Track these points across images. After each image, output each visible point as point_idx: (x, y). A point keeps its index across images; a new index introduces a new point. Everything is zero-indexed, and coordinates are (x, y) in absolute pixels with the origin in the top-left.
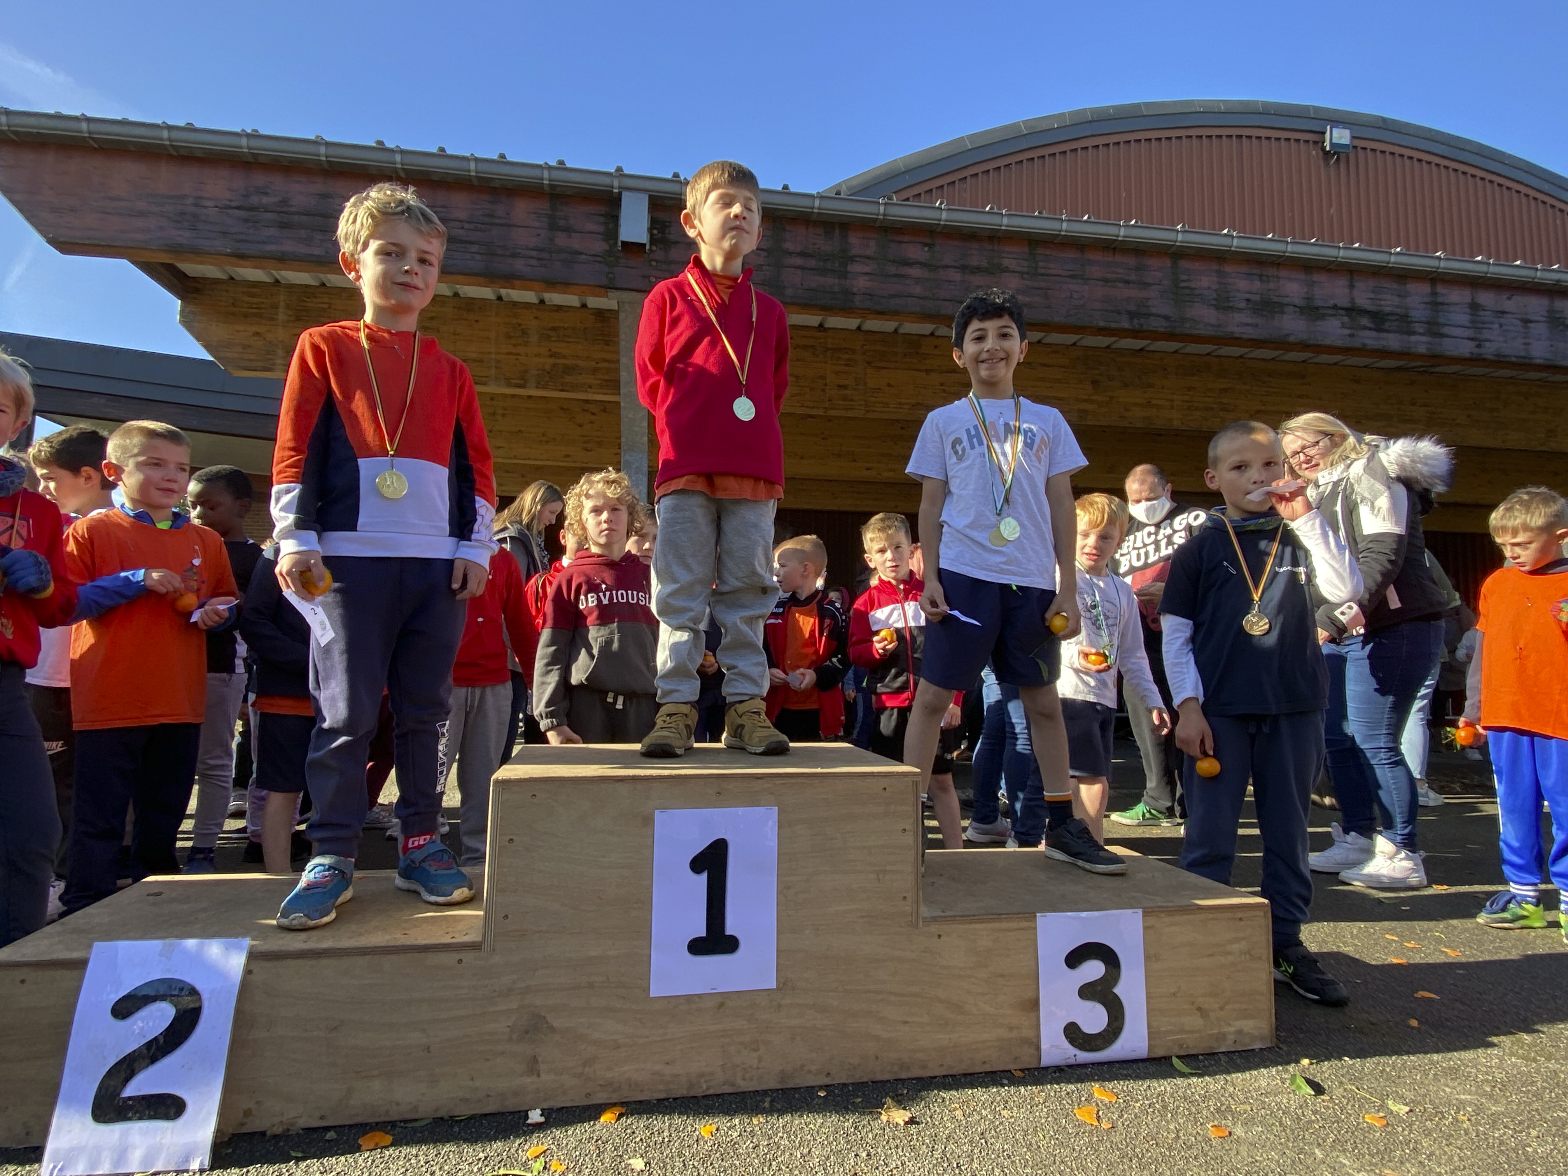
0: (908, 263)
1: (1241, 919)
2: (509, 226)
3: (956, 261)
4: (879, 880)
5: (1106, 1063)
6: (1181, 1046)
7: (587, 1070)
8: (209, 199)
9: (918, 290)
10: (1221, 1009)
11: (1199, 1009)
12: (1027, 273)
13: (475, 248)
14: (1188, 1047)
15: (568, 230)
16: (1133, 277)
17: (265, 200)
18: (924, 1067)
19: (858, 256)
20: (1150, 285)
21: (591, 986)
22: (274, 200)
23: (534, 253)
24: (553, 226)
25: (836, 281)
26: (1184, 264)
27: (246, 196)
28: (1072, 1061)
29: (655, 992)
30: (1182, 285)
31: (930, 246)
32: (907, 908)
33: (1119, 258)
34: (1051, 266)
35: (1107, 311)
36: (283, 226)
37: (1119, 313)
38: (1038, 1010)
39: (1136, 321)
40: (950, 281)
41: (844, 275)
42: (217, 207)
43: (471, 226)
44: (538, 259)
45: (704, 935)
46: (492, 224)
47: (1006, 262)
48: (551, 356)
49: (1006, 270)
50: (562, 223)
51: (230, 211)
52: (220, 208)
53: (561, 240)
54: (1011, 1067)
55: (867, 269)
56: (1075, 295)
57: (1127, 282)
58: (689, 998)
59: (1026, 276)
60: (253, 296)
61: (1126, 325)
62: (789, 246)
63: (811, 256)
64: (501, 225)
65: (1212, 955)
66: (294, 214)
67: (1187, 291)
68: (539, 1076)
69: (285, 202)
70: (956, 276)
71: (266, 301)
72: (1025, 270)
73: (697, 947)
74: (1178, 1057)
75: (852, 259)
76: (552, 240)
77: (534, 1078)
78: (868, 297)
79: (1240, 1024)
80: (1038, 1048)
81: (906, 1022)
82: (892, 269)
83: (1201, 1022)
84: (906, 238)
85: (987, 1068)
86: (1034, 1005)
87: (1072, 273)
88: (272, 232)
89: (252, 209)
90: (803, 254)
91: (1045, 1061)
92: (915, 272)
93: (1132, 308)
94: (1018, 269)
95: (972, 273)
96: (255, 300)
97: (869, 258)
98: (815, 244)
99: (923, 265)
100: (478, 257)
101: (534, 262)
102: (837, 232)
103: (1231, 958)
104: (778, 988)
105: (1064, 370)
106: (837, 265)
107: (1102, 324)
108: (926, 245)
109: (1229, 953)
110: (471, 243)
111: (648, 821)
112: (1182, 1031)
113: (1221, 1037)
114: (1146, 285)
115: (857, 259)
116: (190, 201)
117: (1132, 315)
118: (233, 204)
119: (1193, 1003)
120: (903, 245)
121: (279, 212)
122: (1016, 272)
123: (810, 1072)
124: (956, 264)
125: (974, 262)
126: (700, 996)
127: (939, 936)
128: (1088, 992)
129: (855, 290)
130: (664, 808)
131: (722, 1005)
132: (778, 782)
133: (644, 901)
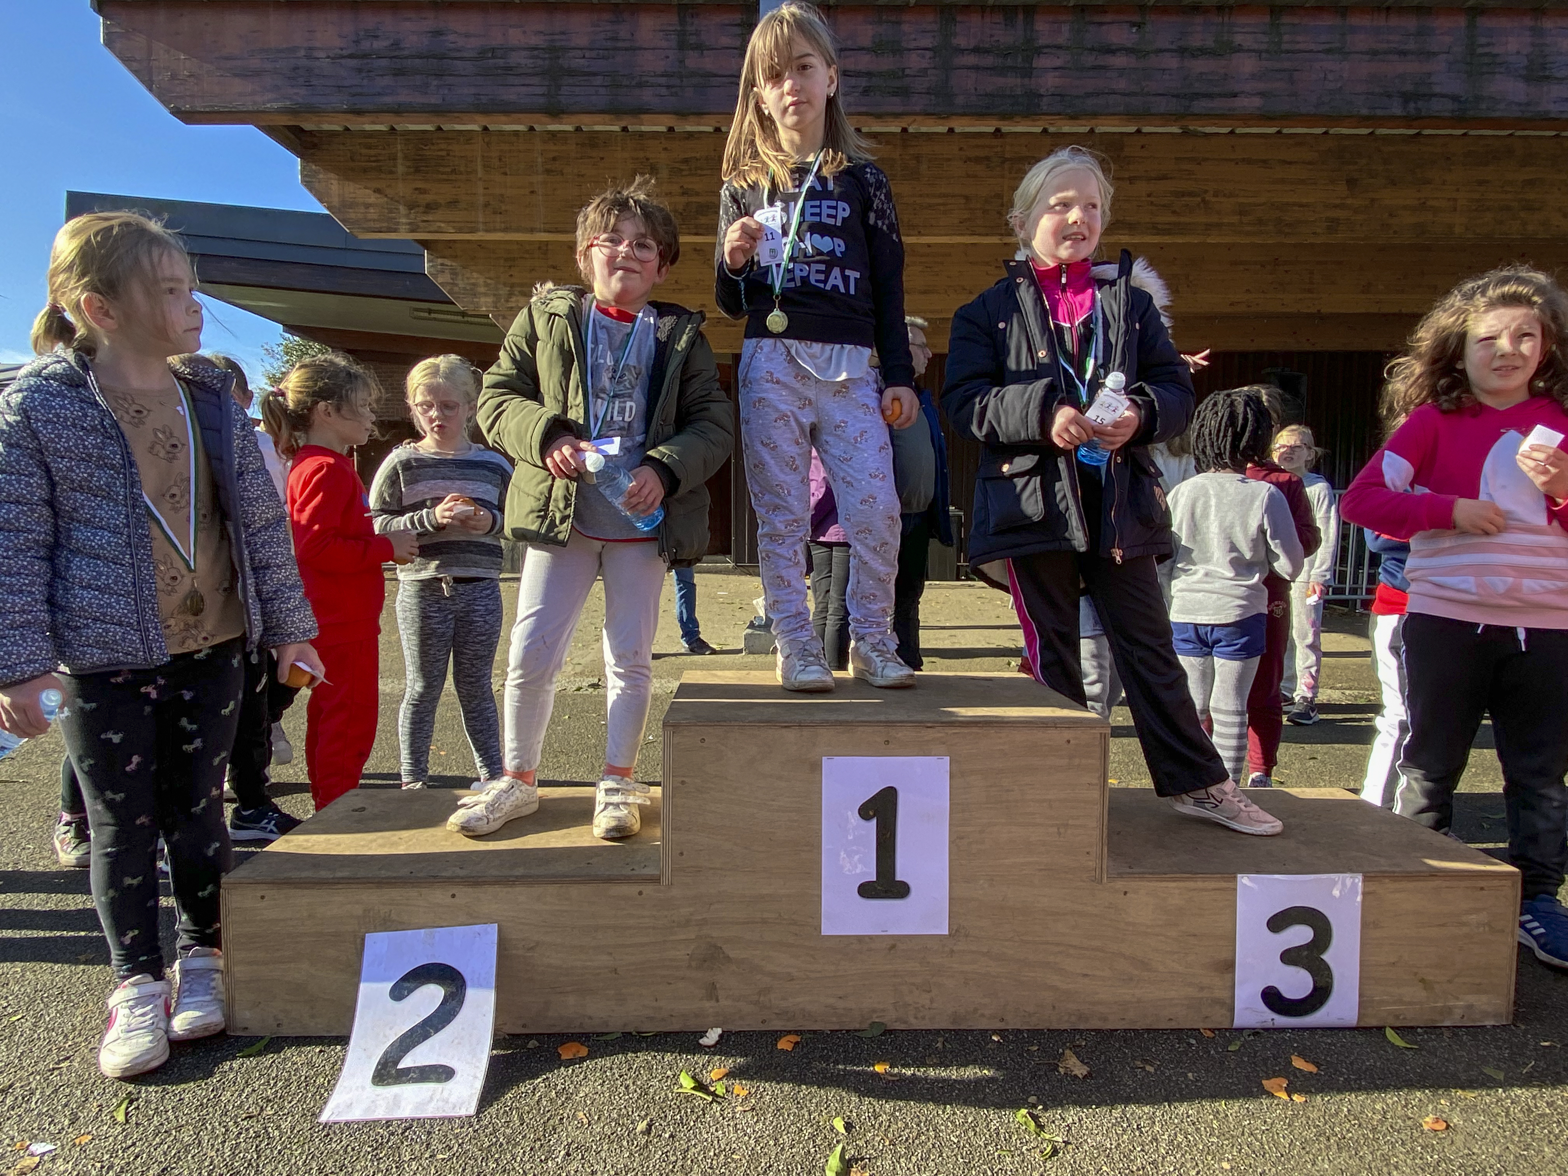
0: (1111, 51)
1: (1482, 889)
2: (634, 49)
3: (1172, 43)
4: (1059, 834)
5: (1307, 1029)
6: (1397, 1017)
7: (762, 999)
8: (321, 49)
9: (1122, 85)
10: (1450, 982)
11: (1422, 980)
12: (1267, 51)
13: (598, 80)
14: (1404, 1019)
15: (700, 48)
16: (1411, 46)
17: (378, 44)
18: (1105, 1019)
19: (1048, 47)
20: (1435, 54)
21: (764, 922)
22: (386, 43)
23: (663, 80)
24: (682, 46)
25: (1019, 80)
26: (1484, 22)
27: (357, 42)
28: (1269, 1025)
29: (825, 930)
30: (1480, 50)
31: (1139, 25)
32: (1090, 863)
33: (1395, 21)
34: (1299, 38)
35: (1372, 94)
36: (399, 73)
37: (1389, 96)
38: (1234, 972)
39: (1412, 105)
40: (1164, 70)
41: (1027, 72)
42: (328, 57)
43: (594, 54)
44: (668, 87)
45: (875, 879)
46: (616, 49)
47: (1238, 39)
48: (683, 194)
49: (1239, 49)
50: (693, 40)
51: (343, 61)
52: (333, 59)
53: (693, 61)
54: (1200, 1025)
55: (1058, 63)
56: (1330, 77)
57: (1403, 53)
58: (860, 939)
59: (1264, 55)
60: (370, 148)
61: (1398, 111)
62: (961, 41)
63: (987, 51)
64: (626, 49)
65: (1443, 925)
66: (406, 58)
67: (1486, 60)
68: (717, 1001)
69: (396, 45)
70: (1172, 62)
71: (383, 152)
72: (1264, 47)
73: (866, 891)
74: (1392, 1028)
75: (1039, 51)
76: (682, 62)
77: (713, 1003)
78: (1059, 98)
79: (1471, 999)
80: (1232, 1009)
81: (1086, 975)
82: (1089, 60)
83: (1424, 994)
84: (1108, 18)
85: (1174, 1025)
86: (1229, 966)
87: (1327, 46)
88: (387, 81)
89: (365, 56)
90: (976, 50)
91: (1238, 1022)
92: (1119, 61)
93: (1408, 87)
94: (1255, 46)
95: (1193, 56)
96: (372, 152)
97: (1059, 47)
98: (992, 36)
99: (1129, 51)
100: (602, 91)
101: (664, 91)
102: (1021, 17)
103: (1465, 930)
104: (950, 935)
105: (1311, 167)
106: (1020, 60)
107: (1364, 112)
108: (1133, 24)
109: (1464, 924)
110: (595, 74)
111: (816, 767)
112: (1400, 1002)
113: (1448, 1011)
114: (1430, 55)
115: (1045, 50)
116: (302, 53)
117: (1406, 97)
118: (345, 53)
119: (1416, 974)
120: (1104, 27)
121: (391, 58)
122: (1254, 51)
123: (983, 1015)
124: (1173, 47)
125: (1195, 41)
126: (870, 937)
127: (1125, 893)
128: (1289, 957)
129: (1042, 91)
130: (831, 755)
131: (893, 947)
132: (950, 732)
133: (813, 845)
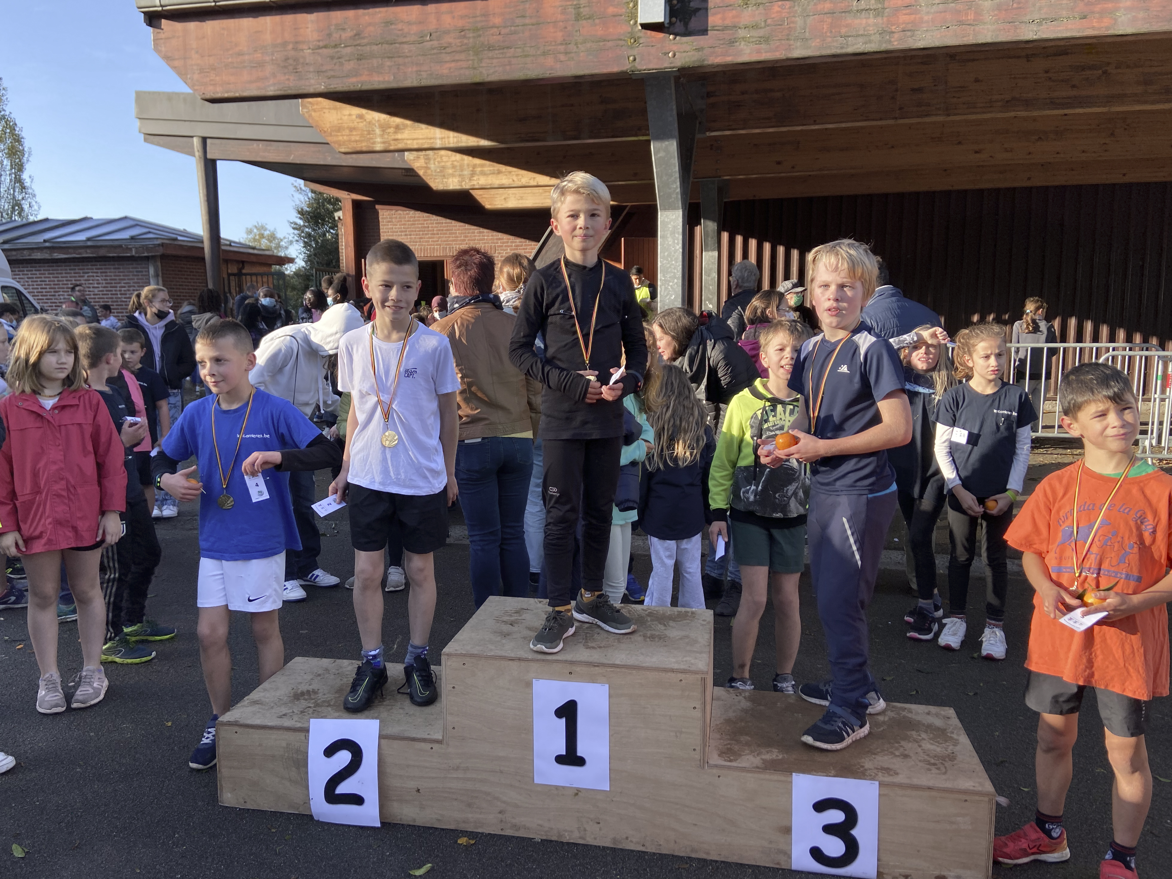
2: (539, 24)
4: (677, 736)
5: (842, 877)
7: (501, 816)
8: (304, 42)
11: (924, 856)
13: (511, 52)
15: (591, 18)
17: (344, 35)
21: (501, 771)
22: (350, 34)
23: (561, 51)
24: (578, 17)
25: (872, 21)
27: (330, 34)
29: (537, 781)
32: (697, 756)
36: (360, 58)
38: (791, 834)
42: (310, 48)
43: (507, 30)
44: (565, 56)
45: (565, 753)
46: (525, 25)
51: (320, 51)
52: (313, 49)
53: (586, 29)
58: (557, 788)
64: (533, 24)
66: (366, 45)
69: (358, 34)
73: (560, 760)
76: (577, 31)
80: (790, 858)
81: (695, 825)
86: (788, 830)
89: (336, 46)
91: (794, 866)
100: (514, 61)
103: (955, 826)
104: (611, 791)
109: (953, 823)
110: (508, 47)
111: (529, 685)
116: (290, 47)
121: (355, 46)
123: (631, 841)
126: (563, 787)
127: (719, 777)
128: (829, 829)
130: (538, 678)
131: (577, 794)
132: (608, 670)
133: (529, 730)
